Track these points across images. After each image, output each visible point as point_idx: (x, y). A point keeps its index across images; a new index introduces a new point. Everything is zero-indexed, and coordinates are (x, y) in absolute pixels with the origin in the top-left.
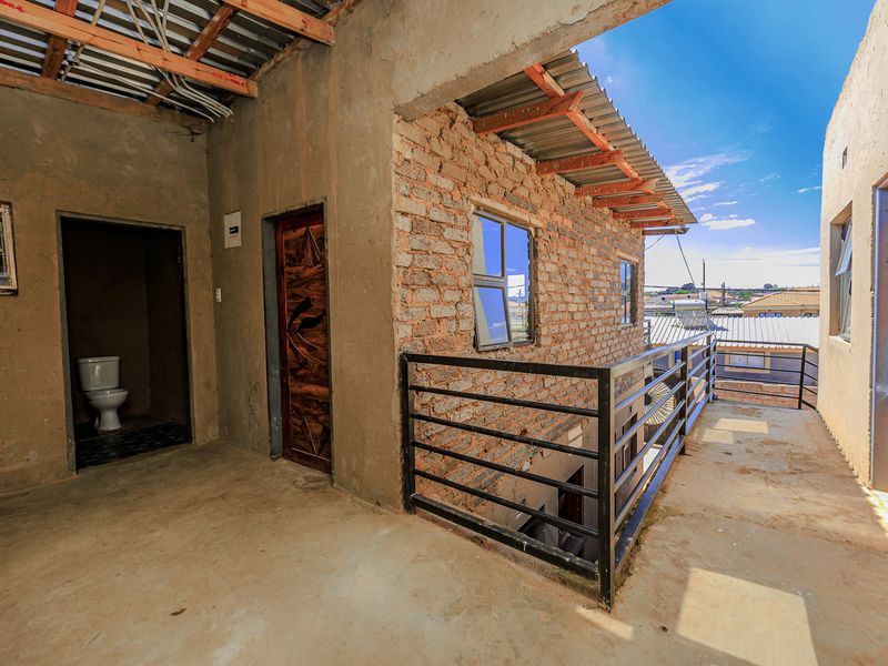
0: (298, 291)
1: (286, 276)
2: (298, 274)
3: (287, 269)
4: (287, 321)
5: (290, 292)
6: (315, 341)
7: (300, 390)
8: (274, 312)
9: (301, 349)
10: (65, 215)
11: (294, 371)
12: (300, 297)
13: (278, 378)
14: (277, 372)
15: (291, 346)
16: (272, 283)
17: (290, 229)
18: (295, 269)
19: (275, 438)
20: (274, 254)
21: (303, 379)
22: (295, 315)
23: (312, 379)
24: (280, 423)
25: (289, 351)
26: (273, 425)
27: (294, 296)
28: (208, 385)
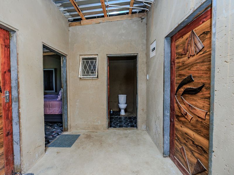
0: (183, 72)
1: (176, 65)
2: (183, 62)
3: (177, 61)
4: (176, 89)
5: (178, 73)
6: (194, 103)
7: (181, 128)
8: (168, 84)
9: (182, 106)
10: (109, 55)
11: (178, 116)
12: (184, 75)
13: (169, 117)
14: (169, 114)
15: (177, 103)
16: (168, 69)
17: (180, 38)
18: (181, 60)
19: (165, 146)
20: (170, 55)
21: (183, 123)
22: (180, 86)
23: (190, 127)
24: (169, 140)
25: (176, 105)
26: (165, 140)
27: (180, 75)
28: (143, 110)
